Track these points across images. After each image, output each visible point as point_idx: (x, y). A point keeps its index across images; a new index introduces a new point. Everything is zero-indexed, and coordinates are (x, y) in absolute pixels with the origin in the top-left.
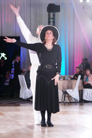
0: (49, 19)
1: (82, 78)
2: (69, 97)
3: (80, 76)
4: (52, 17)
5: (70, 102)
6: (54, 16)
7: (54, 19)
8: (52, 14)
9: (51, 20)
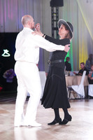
0: (53, 14)
1: (87, 74)
2: (75, 93)
3: (85, 72)
4: (55, 11)
5: (76, 99)
6: (57, 10)
7: (57, 13)
8: (55, 9)
9: (55, 15)
